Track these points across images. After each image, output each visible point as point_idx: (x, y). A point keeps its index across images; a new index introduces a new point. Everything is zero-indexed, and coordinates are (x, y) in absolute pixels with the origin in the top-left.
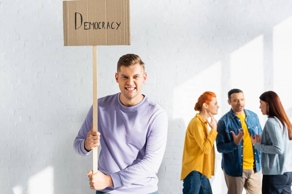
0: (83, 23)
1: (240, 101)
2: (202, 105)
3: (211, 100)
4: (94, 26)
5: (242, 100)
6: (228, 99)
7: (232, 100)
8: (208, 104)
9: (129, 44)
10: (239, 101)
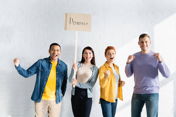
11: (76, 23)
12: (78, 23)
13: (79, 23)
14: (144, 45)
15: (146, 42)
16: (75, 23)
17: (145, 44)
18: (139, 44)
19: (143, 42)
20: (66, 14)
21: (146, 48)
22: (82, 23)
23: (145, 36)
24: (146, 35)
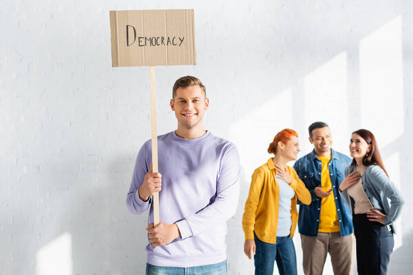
0: (137, 38)
1: (325, 138)
2: (277, 144)
3: (289, 139)
4: (151, 42)
5: (327, 137)
6: (309, 136)
7: (314, 137)
8: (285, 143)
9: (195, 64)
10: (323, 139)
11: (148, 42)
12: (154, 42)
13: (156, 41)
14: (187, 110)
15: (194, 101)
16: (143, 40)
17: (191, 106)
18: (172, 107)
19: (184, 102)
20: (113, 14)
21: (193, 119)
22: (165, 41)
23: (192, 82)
24: (194, 79)
